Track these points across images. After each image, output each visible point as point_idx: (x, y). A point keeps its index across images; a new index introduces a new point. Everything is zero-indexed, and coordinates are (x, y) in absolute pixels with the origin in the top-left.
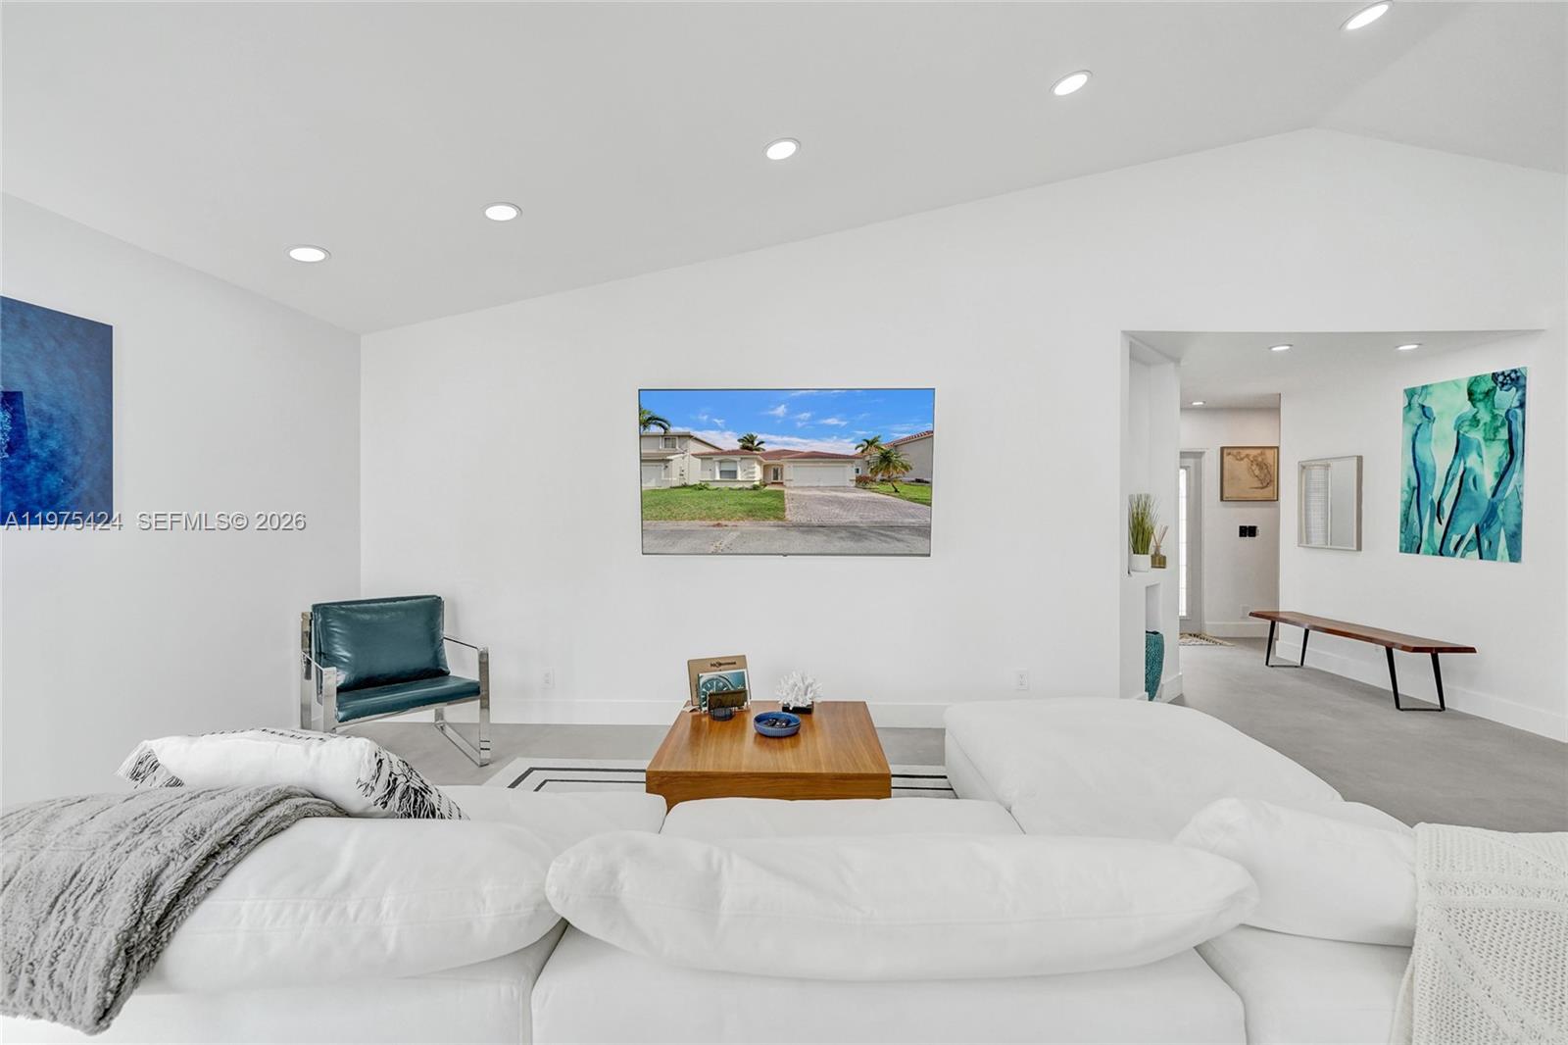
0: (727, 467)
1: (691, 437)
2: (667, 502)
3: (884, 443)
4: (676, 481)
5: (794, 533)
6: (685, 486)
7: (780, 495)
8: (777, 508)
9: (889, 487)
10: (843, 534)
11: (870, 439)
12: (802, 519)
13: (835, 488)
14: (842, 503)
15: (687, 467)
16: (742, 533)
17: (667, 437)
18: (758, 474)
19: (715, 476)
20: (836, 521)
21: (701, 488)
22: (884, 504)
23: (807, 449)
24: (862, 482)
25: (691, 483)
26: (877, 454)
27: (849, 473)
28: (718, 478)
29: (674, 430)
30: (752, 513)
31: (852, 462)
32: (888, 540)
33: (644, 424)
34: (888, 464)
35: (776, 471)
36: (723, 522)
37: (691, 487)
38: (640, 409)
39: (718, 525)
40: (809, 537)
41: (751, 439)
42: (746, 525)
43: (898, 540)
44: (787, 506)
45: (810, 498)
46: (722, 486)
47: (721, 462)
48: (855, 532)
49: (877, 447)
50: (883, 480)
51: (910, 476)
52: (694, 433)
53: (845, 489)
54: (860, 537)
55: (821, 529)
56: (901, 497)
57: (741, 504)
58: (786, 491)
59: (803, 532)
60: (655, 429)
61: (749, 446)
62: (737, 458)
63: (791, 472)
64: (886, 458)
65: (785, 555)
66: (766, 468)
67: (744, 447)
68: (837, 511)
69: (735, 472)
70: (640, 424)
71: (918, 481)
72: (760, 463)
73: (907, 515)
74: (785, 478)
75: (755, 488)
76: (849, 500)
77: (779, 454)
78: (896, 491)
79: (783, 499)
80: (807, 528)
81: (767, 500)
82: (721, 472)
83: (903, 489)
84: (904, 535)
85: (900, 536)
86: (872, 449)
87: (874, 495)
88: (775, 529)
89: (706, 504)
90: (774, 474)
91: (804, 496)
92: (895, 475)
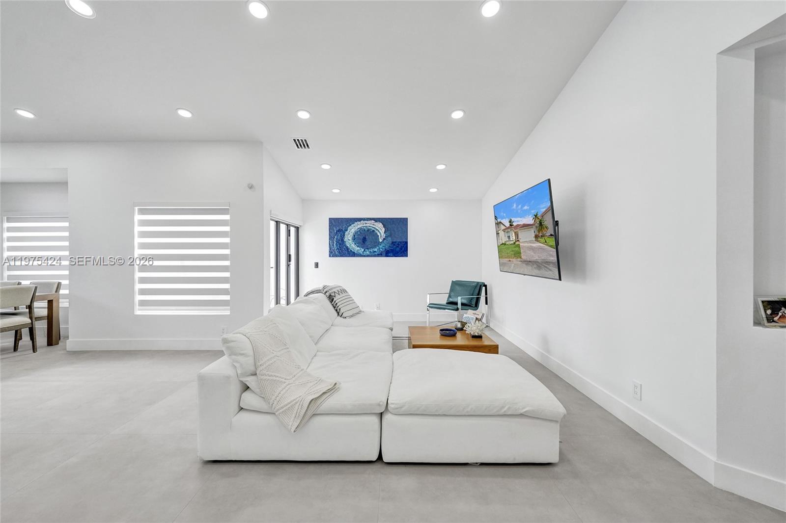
1: (501, 223)
2: (502, 250)
3: (539, 215)
5: (524, 265)
6: (503, 244)
8: (520, 253)
9: (542, 240)
10: (535, 266)
11: (536, 214)
12: (526, 258)
13: (530, 242)
14: (533, 249)
15: (502, 235)
16: (514, 264)
17: (498, 224)
18: (514, 237)
20: (533, 259)
21: (505, 244)
22: (543, 249)
23: (521, 223)
24: (536, 238)
25: (503, 242)
26: (538, 221)
27: (530, 234)
28: (507, 239)
29: (498, 221)
30: (515, 255)
31: (532, 227)
32: (548, 270)
34: (542, 228)
36: (511, 260)
38: (494, 213)
39: (510, 261)
40: (528, 267)
41: (511, 220)
42: (515, 260)
43: (550, 270)
44: (522, 251)
45: (526, 247)
46: (508, 243)
49: (538, 218)
50: (541, 236)
51: (549, 233)
53: (534, 242)
54: (540, 269)
55: (530, 263)
56: (547, 245)
57: (513, 251)
58: (521, 244)
59: (526, 264)
62: (509, 230)
63: (520, 235)
64: (541, 224)
65: (524, 275)
66: (515, 233)
67: (511, 225)
68: (532, 254)
69: (510, 237)
71: (551, 235)
72: (514, 231)
73: (550, 256)
74: (520, 237)
75: (514, 243)
77: (517, 227)
78: (546, 242)
79: (519, 247)
80: (528, 262)
81: (517, 248)
82: (508, 237)
83: (548, 240)
85: (550, 268)
87: (540, 244)
88: (520, 263)
89: (507, 251)
90: (517, 235)
91: (524, 246)
92: (544, 233)
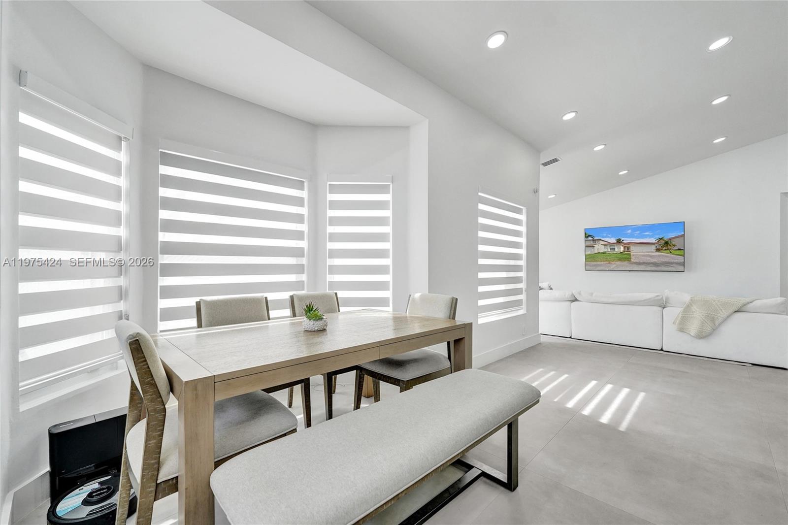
0: (612, 247)
1: (601, 240)
2: (594, 257)
3: (666, 239)
4: (596, 252)
5: (634, 265)
6: (599, 253)
7: (630, 255)
8: (628, 258)
9: (668, 251)
10: (651, 265)
11: (661, 238)
12: (638, 261)
13: (648, 252)
14: (651, 256)
15: (600, 248)
16: (617, 265)
17: (593, 240)
18: (622, 249)
19: (608, 250)
20: (649, 261)
21: (604, 253)
22: (666, 256)
23: (638, 242)
24: (658, 250)
25: (601, 252)
26: (664, 242)
27: (653, 248)
28: (609, 250)
29: (595, 238)
30: (620, 260)
31: (654, 245)
32: (668, 267)
33: (587, 236)
34: (667, 245)
35: (628, 248)
36: (611, 262)
37: (601, 253)
38: (585, 233)
39: (609, 263)
40: (639, 266)
41: (620, 240)
42: (618, 263)
43: (672, 267)
44: (632, 257)
45: (640, 255)
46: (610, 252)
47: (610, 246)
48: (655, 264)
49: (664, 240)
50: (666, 249)
51: (676, 248)
52: (603, 239)
53: (652, 252)
54: (657, 267)
55: (643, 264)
56: (672, 254)
57: (617, 257)
58: (631, 253)
59: (637, 264)
60: (590, 238)
61: (619, 241)
62: (615, 245)
63: (632, 248)
64: (667, 243)
65: (632, 271)
66: (624, 247)
67: (617, 242)
68: (649, 259)
69: (615, 249)
70: (585, 237)
71: (679, 249)
72: (623, 246)
73: (675, 259)
74: (631, 249)
75: (621, 253)
76: (653, 256)
77: (629, 243)
78: (671, 252)
80: (639, 264)
81: (625, 256)
82: (610, 249)
83: (673, 252)
84: (674, 265)
86: (662, 241)
87: (663, 253)
88: (628, 264)
89: (606, 258)
91: (638, 254)
92: (670, 248)
